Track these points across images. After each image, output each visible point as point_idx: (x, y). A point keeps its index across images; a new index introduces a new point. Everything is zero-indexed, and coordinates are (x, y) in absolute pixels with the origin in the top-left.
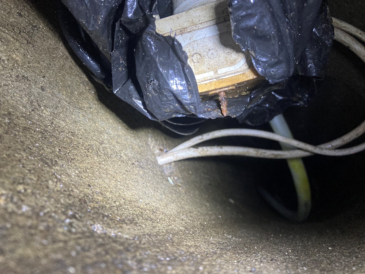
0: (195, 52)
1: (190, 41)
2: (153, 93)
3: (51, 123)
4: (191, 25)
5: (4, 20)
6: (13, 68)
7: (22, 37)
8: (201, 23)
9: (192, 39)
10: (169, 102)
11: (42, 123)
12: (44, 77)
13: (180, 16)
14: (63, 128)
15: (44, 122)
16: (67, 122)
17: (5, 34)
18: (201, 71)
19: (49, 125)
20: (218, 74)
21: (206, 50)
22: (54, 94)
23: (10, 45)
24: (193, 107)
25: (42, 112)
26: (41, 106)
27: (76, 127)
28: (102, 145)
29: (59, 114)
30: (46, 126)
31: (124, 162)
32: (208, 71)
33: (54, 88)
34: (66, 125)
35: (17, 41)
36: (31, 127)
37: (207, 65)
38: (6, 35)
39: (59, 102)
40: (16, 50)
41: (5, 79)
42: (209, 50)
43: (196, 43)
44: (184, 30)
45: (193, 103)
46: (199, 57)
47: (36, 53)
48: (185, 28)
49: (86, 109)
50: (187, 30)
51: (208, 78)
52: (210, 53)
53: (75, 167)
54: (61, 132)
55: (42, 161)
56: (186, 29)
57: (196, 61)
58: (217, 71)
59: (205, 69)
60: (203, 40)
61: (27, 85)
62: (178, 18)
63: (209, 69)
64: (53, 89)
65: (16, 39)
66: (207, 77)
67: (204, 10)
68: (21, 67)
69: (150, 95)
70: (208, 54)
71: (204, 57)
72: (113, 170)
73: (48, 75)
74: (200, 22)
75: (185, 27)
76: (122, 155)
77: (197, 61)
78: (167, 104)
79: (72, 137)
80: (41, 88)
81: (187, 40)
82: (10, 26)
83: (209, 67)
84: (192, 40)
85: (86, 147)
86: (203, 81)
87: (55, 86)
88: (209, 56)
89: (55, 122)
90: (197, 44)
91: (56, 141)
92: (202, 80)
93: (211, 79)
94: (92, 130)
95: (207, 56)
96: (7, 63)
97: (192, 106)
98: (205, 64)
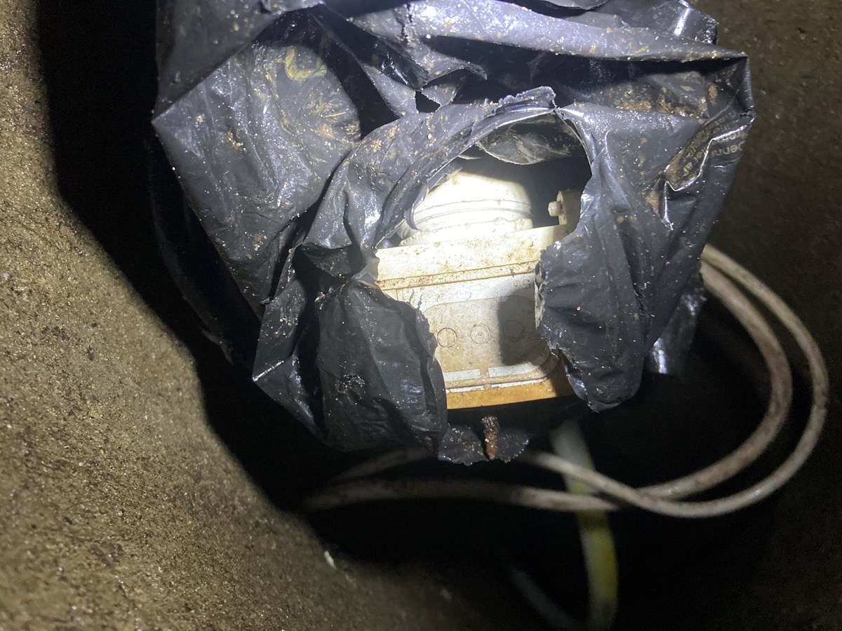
0: (445, 325)
1: (436, 303)
2: (349, 398)
3: (105, 440)
4: (443, 272)
5: (31, 199)
6: (38, 311)
7: (62, 237)
8: (464, 272)
9: (442, 299)
10: (380, 422)
11: (88, 444)
12: (94, 325)
13: (422, 249)
14: (127, 450)
15: (91, 441)
16: (134, 433)
17: (30, 232)
18: (454, 366)
19: (101, 448)
20: (489, 378)
21: (468, 325)
22: (112, 364)
23: (37, 257)
24: (429, 439)
25: (88, 414)
26: (87, 398)
27: (150, 443)
28: (198, 483)
29: (120, 415)
30: (96, 451)
31: (239, 523)
32: (468, 367)
33: (113, 349)
34: (133, 442)
35: (51, 246)
36: (68, 461)
37: (468, 355)
38: (31, 234)
39: (121, 383)
40: (47, 266)
41: (21, 342)
42: (475, 326)
43: (448, 309)
44: (428, 280)
45: (432, 433)
46: (452, 336)
47: (84, 270)
48: (429, 276)
49: (170, 393)
50: (432, 280)
51: (468, 382)
52: (477, 333)
53: (156, 558)
54: (124, 461)
55: (95, 553)
56: (431, 277)
57: (446, 344)
58: (488, 371)
59: (462, 363)
60: (462, 304)
61: (62, 350)
62: (418, 254)
63: (470, 363)
64: (111, 351)
65: (50, 243)
66: (465, 380)
67: (473, 247)
68: (53, 308)
69: (340, 402)
70: (472, 333)
71: (462, 338)
72: (222, 549)
73: (101, 320)
74: (462, 269)
75: (429, 274)
76: (236, 502)
77: (449, 344)
78: (376, 425)
79: (145, 472)
80: (88, 352)
81: (430, 299)
82: (41, 213)
83: (471, 360)
84: (440, 302)
85: (170, 493)
86: (457, 388)
87: (115, 345)
88: (474, 338)
89: (112, 438)
90: (451, 310)
91: (115, 489)
92: (455, 385)
93: (472, 386)
94: (180, 446)
95: (470, 339)
96: (28, 301)
97: (430, 437)
98: (464, 352)
